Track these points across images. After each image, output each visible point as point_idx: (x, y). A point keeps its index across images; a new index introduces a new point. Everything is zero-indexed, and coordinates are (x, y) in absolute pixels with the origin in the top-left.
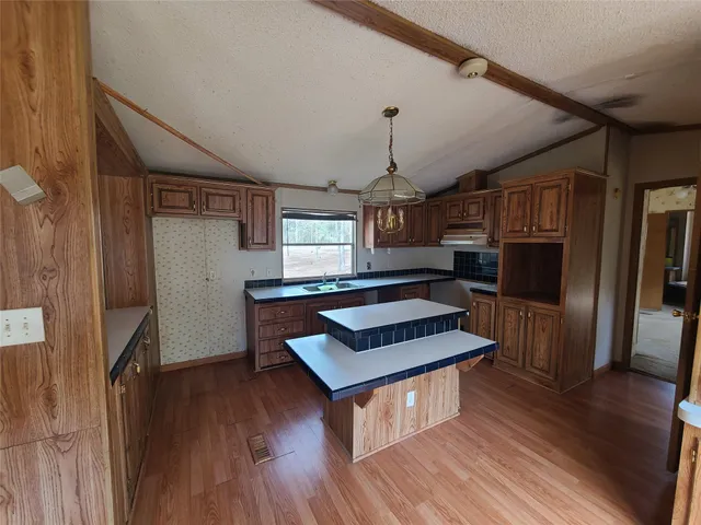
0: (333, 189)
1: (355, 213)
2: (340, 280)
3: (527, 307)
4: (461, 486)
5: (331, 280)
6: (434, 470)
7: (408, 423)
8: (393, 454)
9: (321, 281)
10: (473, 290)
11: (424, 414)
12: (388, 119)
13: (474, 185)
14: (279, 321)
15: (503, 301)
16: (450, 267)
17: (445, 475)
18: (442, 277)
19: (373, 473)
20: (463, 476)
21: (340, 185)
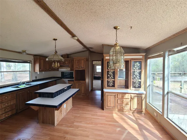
0: (24, 53)
1: (31, 61)
2: (27, 83)
3: (80, 82)
4: (79, 117)
5: (24, 83)
6: (73, 117)
7: (65, 112)
8: (63, 119)
9: (19, 84)
10: (68, 80)
11: (67, 109)
12: (54, 41)
13: (66, 57)
14: (4, 101)
15: (75, 82)
16: (60, 76)
17: (76, 117)
18: (58, 79)
19: (61, 125)
20: (79, 115)
21: (27, 52)
